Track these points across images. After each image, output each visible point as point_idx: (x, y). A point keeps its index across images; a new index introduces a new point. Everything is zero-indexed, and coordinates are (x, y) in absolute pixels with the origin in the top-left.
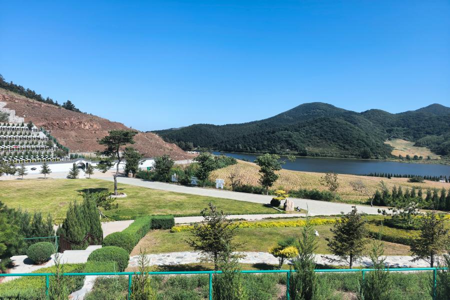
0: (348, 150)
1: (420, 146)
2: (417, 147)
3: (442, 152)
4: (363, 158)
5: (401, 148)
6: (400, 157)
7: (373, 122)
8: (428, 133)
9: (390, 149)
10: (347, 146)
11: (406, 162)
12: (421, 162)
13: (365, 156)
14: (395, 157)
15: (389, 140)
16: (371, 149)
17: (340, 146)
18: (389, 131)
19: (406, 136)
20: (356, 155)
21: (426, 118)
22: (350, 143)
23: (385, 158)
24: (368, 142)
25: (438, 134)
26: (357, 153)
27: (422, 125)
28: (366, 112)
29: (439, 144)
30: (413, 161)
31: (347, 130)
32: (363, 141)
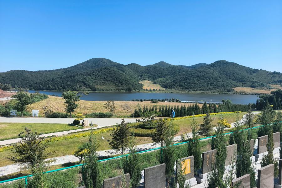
0: (120, 86)
1: (156, 84)
2: (154, 84)
3: (165, 87)
4: (128, 91)
5: (147, 85)
6: (147, 90)
7: (133, 71)
8: (159, 77)
9: (142, 85)
10: (119, 85)
11: (150, 92)
12: (156, 92)
13: (129, 90)
14: (144, 90)
15: (141, 80)
16: (132, 86)
17: (116, 84)
18: (141, 76)
19: (149, 79)
20: (125, 90)
21: (158, 69)
22: (121, 83)
23: (140, 91)
24: (131, 82)
25: (164, 77)
26: (125, 88)
27: (156, 72)
28: (129, 65)
29: (164, 82)
30: (153, 92)
31: (119, 75)
32: (128, 81)
